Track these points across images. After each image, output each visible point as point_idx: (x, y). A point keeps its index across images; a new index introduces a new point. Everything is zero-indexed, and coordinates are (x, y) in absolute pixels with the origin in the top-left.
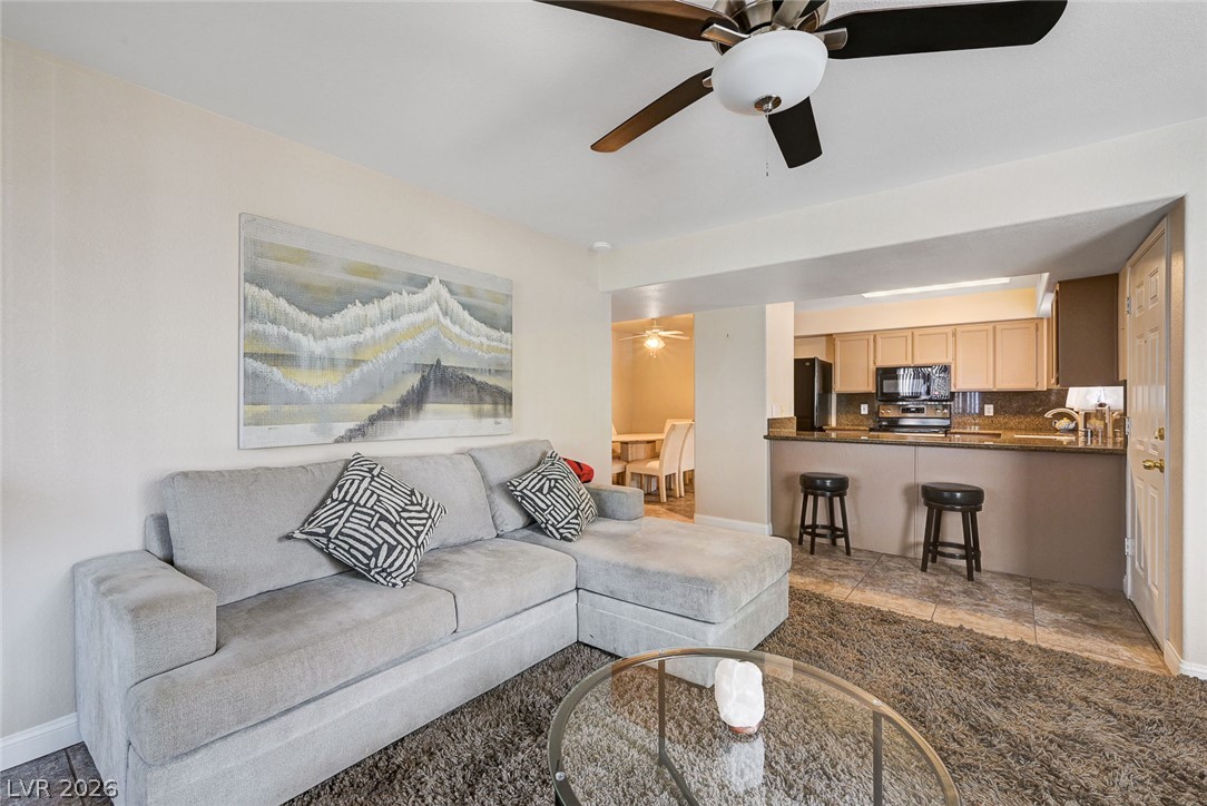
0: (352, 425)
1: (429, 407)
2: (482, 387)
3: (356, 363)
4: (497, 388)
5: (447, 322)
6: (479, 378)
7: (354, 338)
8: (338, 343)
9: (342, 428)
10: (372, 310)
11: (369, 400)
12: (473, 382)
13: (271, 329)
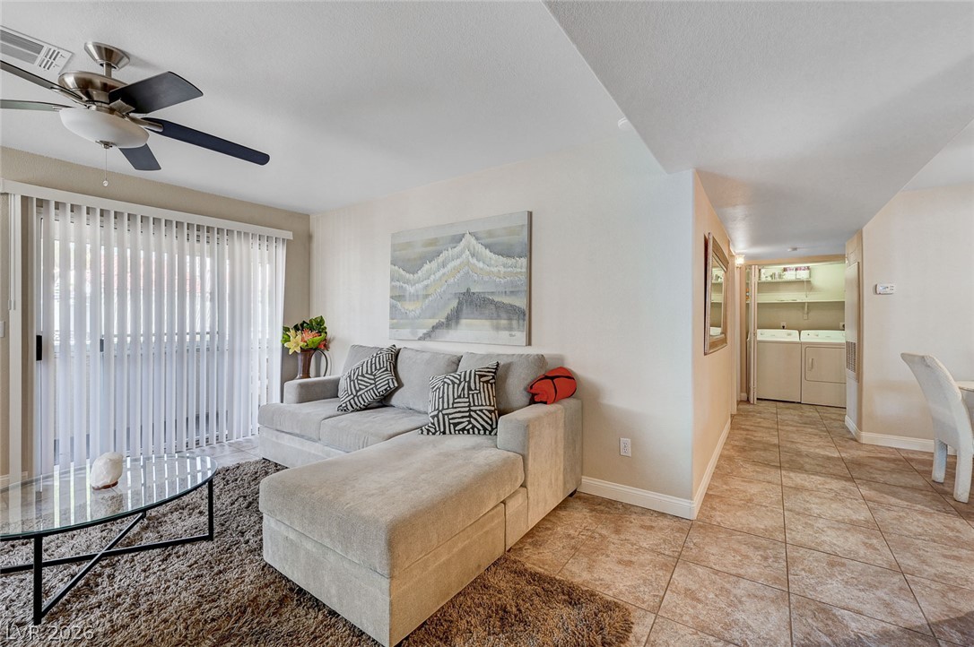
0: (425, 331)
1: (463, 321)
2: (499, 307)
3: (426, 296)
4: (511, 306)
5: (474, 261)
6: (497, 299)
7: (425, 283)
8: (419, 286)
9: (421, 332)
10: (434, 264)
11: (433, 317)
12: (492, 302)
13: (398, 284)
